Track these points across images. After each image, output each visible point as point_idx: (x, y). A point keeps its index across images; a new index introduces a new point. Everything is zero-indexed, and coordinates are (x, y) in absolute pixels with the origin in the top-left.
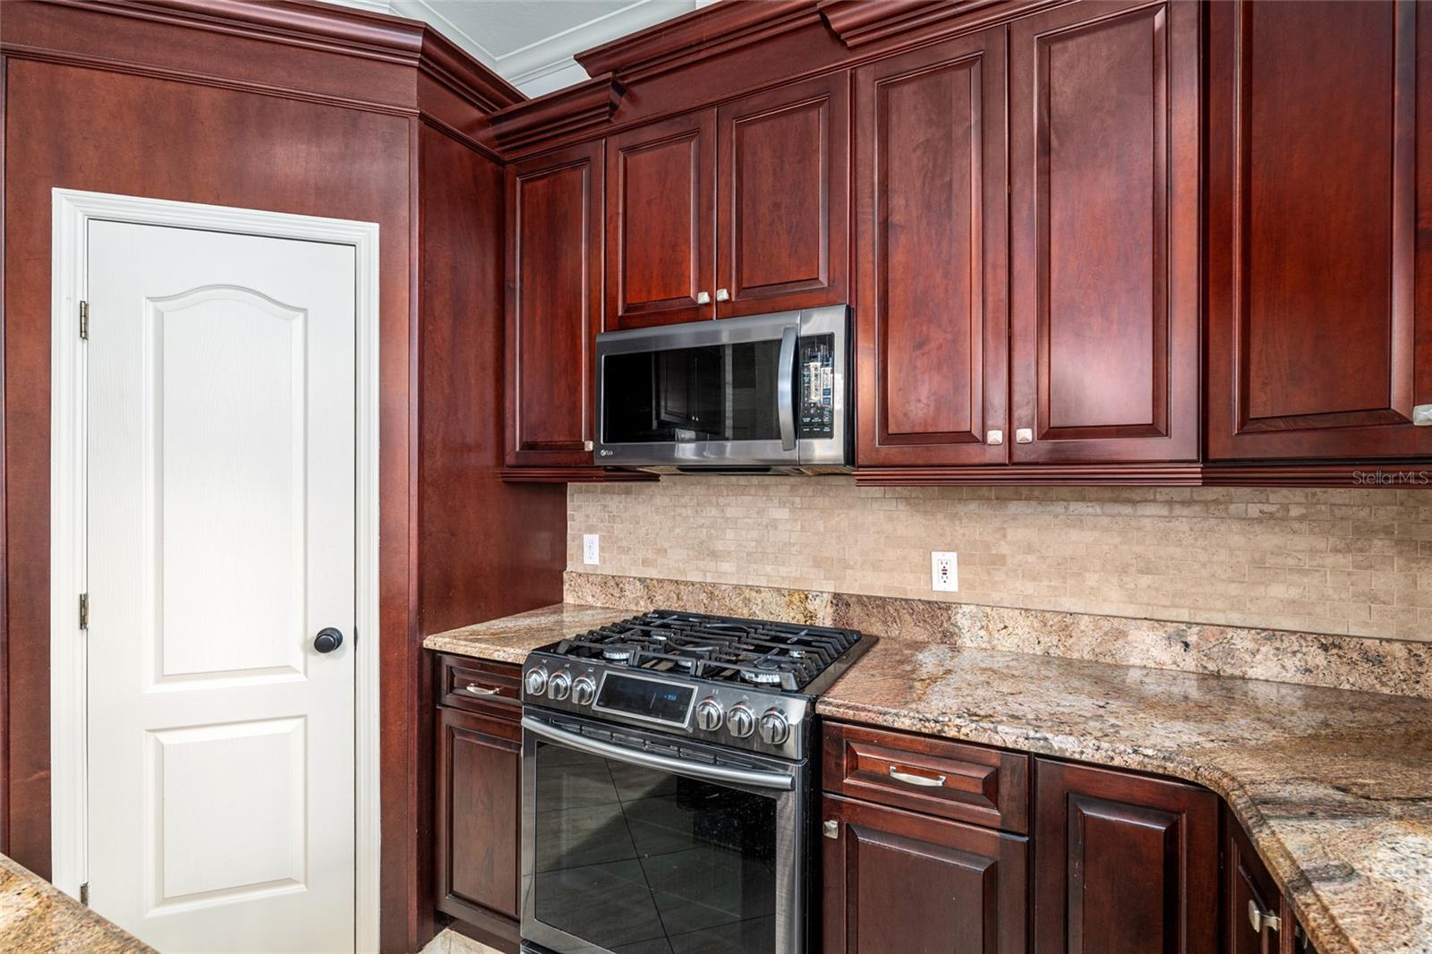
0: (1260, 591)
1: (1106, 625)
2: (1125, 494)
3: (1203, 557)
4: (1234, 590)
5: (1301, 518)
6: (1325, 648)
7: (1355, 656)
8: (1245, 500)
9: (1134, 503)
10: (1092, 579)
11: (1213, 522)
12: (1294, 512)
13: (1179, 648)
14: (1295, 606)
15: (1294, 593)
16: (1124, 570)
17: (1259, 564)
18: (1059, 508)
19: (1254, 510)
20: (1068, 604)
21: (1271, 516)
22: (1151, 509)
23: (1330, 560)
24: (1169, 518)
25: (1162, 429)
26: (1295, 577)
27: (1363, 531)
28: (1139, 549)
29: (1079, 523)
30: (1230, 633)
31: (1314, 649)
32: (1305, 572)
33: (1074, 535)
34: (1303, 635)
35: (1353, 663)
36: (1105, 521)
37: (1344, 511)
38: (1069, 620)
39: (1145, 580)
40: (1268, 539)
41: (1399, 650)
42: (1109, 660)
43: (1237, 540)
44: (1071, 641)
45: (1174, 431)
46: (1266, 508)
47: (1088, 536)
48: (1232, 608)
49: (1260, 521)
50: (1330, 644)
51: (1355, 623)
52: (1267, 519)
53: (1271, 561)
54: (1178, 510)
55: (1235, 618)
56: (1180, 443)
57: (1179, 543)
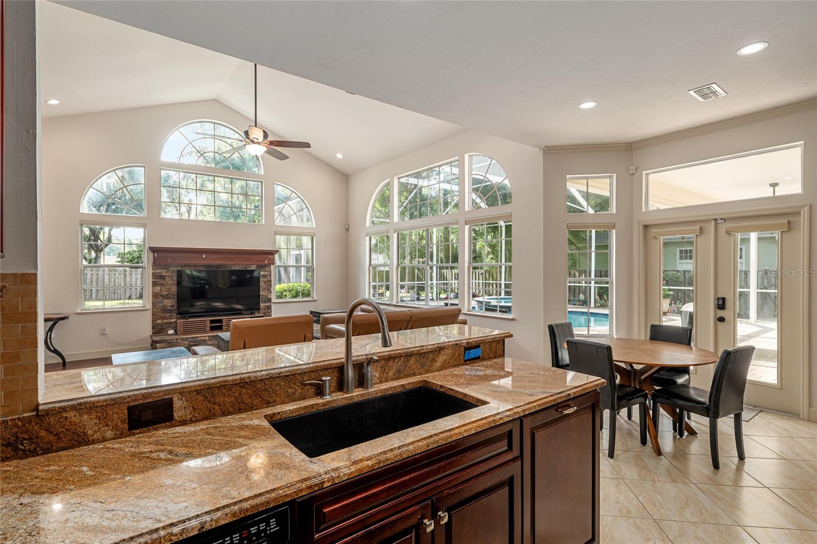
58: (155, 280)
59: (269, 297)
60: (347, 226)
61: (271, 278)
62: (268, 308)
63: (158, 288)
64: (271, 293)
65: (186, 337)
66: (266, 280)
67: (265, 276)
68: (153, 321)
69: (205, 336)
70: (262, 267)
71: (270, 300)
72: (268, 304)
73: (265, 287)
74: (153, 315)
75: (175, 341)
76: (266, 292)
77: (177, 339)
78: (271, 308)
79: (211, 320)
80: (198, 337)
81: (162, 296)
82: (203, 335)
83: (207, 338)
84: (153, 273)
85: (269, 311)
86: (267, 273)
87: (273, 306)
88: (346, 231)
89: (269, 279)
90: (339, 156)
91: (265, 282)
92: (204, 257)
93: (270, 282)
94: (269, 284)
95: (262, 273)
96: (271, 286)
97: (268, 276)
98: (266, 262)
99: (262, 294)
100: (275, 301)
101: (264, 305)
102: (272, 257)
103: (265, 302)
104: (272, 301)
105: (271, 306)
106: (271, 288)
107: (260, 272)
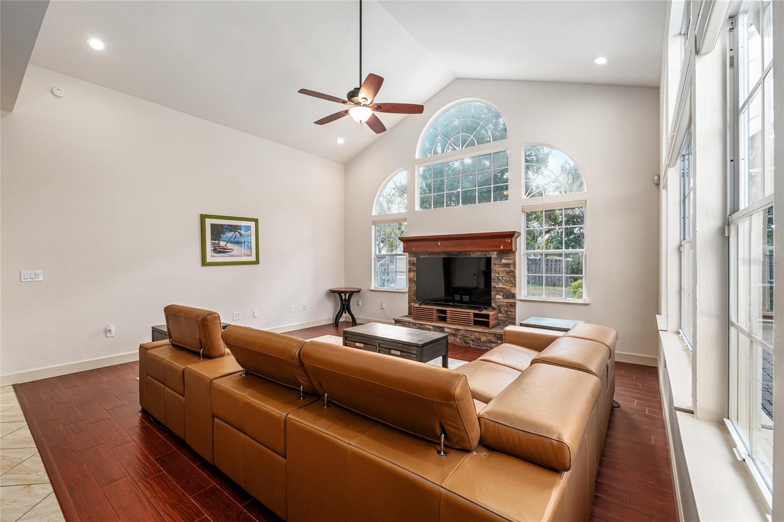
58: (410, 267)
59: (513, 291)
60: (656, 178)
61: (515, 267)
62: (511, 305)
63: (412, 274)
64: (515, 287)
65: (415, 322)
66: (508, 270)
67: (507, 265)
68: (409, 303)
69: (430, 325)
70: (502, 254)
71: (513, 296)
72: (511, 301)
73: (508, 279)
74: (409, 297)
75: (407, 324)
76: (509, 285)
77: (409, 323)
78: (515, 306)
79: (438, 310)
80: (425, 324)
81: (414, 281)
82: (428, 324)
83: (431, 327)
84: (409, 261)
85: (512, 310)
86: (510, 262)
87: (518, 305)
88: (654, 186)
89: (512, 269)
90: (601, 61)
91: (507, 273)
92: (439, 244)
93: (514, 272)
94: (512, 274)
95: (504, 261)
96: (515, 278)
97: (512, 266)
98: (502, 248)
99: (503, 288)
100: (522, 298)
101: (506, 300)
102: (509, 241)
103: (508, 298)
104: (518, 297)
105: (515, 303)
106: (515, 280)
107: (501, 260)
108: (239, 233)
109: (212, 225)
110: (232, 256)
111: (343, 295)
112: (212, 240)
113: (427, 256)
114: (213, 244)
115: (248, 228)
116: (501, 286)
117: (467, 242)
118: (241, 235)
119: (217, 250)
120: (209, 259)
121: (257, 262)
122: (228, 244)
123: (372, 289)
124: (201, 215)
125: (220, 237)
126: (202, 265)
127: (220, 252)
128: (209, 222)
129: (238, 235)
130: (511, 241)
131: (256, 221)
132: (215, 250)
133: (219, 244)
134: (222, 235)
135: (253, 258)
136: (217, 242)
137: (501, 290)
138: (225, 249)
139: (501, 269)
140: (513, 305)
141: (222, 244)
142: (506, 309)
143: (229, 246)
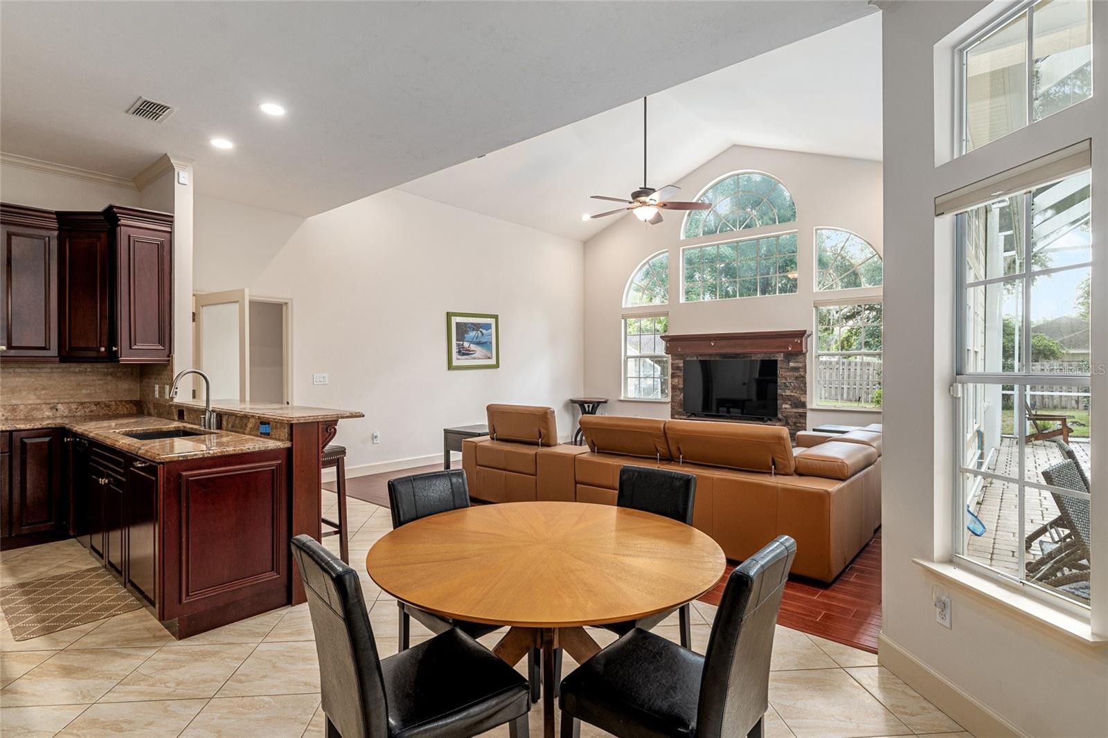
0: (78, 392)
1: (30, 407)
2: (36, 366)
3: (62, 384)
4: (71, 392)
5: (90, 372)
6: (96, 405)
7: (103, 406)
8: (75, 367)
9: (39, 368)
10: (24, 393)
11: (65, 373)
12: (88, 370)
13: (55, 410)
14: (88, 395)
15: (89, 391)
16: (36, 389)
17: (79, 385)
18: (11, 370)
19: (77, 370)
20: (14, 402)
21: (82, 371)
22: (45, 370)
23: (98, 382)
24: (52, 373)
25: (48, 347)
26: (89, 387)
27: (106, 374)
28: (41, 382)
29: (20, 375)
30: (70, 404)
31: (93, 406)
32: (90, 386)
33: (17, 379)
34: (90, 403)
35: (103, 408)
36: (29, 374)
37: (101, 370)
38: (15, 407)
39: (43, 392)
40: (81, 378)
41: (113, 403)
42: (31, 417)
43: (73, 378)
44: (15, 414)
45: (51, 348)
46: (81, 369)
47: (23, 379)
48: (72, 398)
49: (79, 373)
50: (97, 404)
51: (104, 398)
52: (80, 372)
53: (82, 383)
54: (54, 370)
55: (72, 400)
56: (54, 351)
57: (55, 380)
58: (674, 371)
59: (802, 399)
61: (805, 371)
62: (800, 416)
63: (676, 380)
64: (805, 394)
66: (797, 374)
67: (796, 369)
68: (672, 415)
70: (790, 356)
71: (803, 405)
72: (801, 410)
73: (797, 385)
74: (673, 408)
76: (798, 392)
78: (806, 416)
81: (679, 389)
84: (672, 364)
85: (802, 421)
86: (800, 365)
87: (809, 415)
89: (802, 373)
91: (796, 378)
92: (713, 344)
93: (804, 377)
94: (802, 380)
95: (792, 364)
96: (805, 384)
97: (801, 370)
98: (790, 349)
99: (791, 396)
100: (814, 407)
101: (795, 410)
102: (799, 341)
103: (796, 407)
104: (809, 406)
105: (806, 413)
106: (805, 387)
107: (789, 363)
108: (481, 332)
109: (457, 324)
110: (474, 358)
111: (586, 405)
112: (457, 341)
113: (696, 359)
114: (458, 345)
115: (488, 327)
116: (788, 393)
117: (747, 342)
118: (483, 334)
119: (463, 352)
120: (455, 363)
121: (497, 366)
122: (471, 345)
123: (622, 398)
124: (447, 313)
125: (464, 338)
126: (449, 369)
127: (464, 354)
128: (455, 320)
129: (480, 334)
130: (801, 341)
131: (496, 317)
132: (459, 352)
133: (463, 345)
134: (466, 335)
135: (493, 362)
136: (461, 343)
137: (789, 398)
138: (468, 350)
139: (788, 374)
140: (803, 416)
141: (466, 344)
142: (794, 420)
143: (473, 347)
